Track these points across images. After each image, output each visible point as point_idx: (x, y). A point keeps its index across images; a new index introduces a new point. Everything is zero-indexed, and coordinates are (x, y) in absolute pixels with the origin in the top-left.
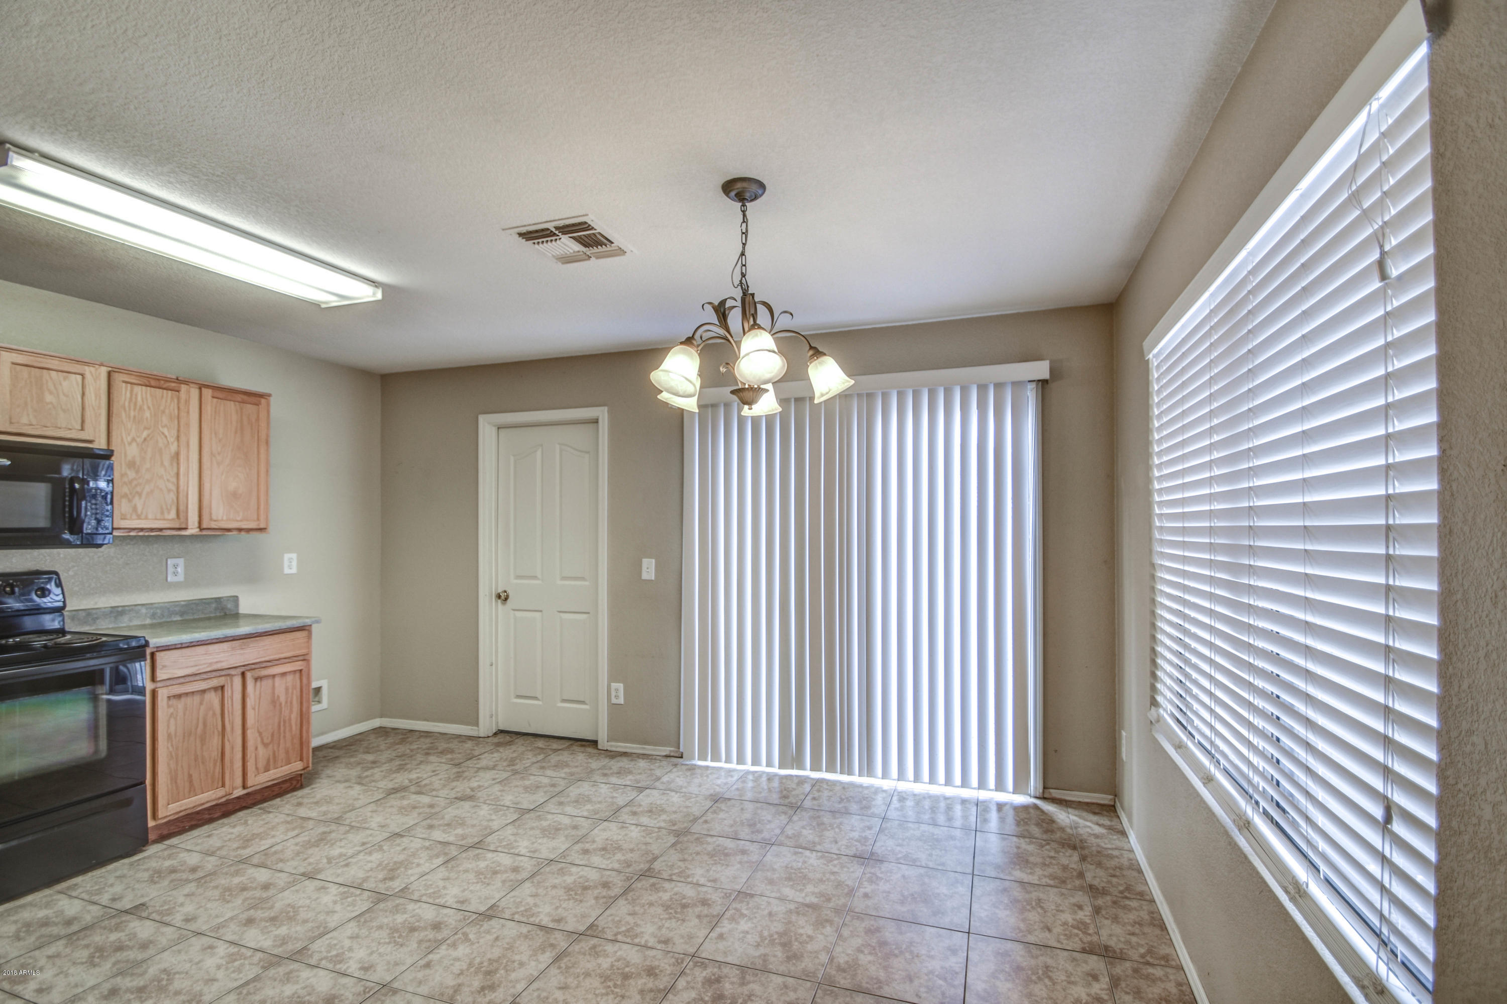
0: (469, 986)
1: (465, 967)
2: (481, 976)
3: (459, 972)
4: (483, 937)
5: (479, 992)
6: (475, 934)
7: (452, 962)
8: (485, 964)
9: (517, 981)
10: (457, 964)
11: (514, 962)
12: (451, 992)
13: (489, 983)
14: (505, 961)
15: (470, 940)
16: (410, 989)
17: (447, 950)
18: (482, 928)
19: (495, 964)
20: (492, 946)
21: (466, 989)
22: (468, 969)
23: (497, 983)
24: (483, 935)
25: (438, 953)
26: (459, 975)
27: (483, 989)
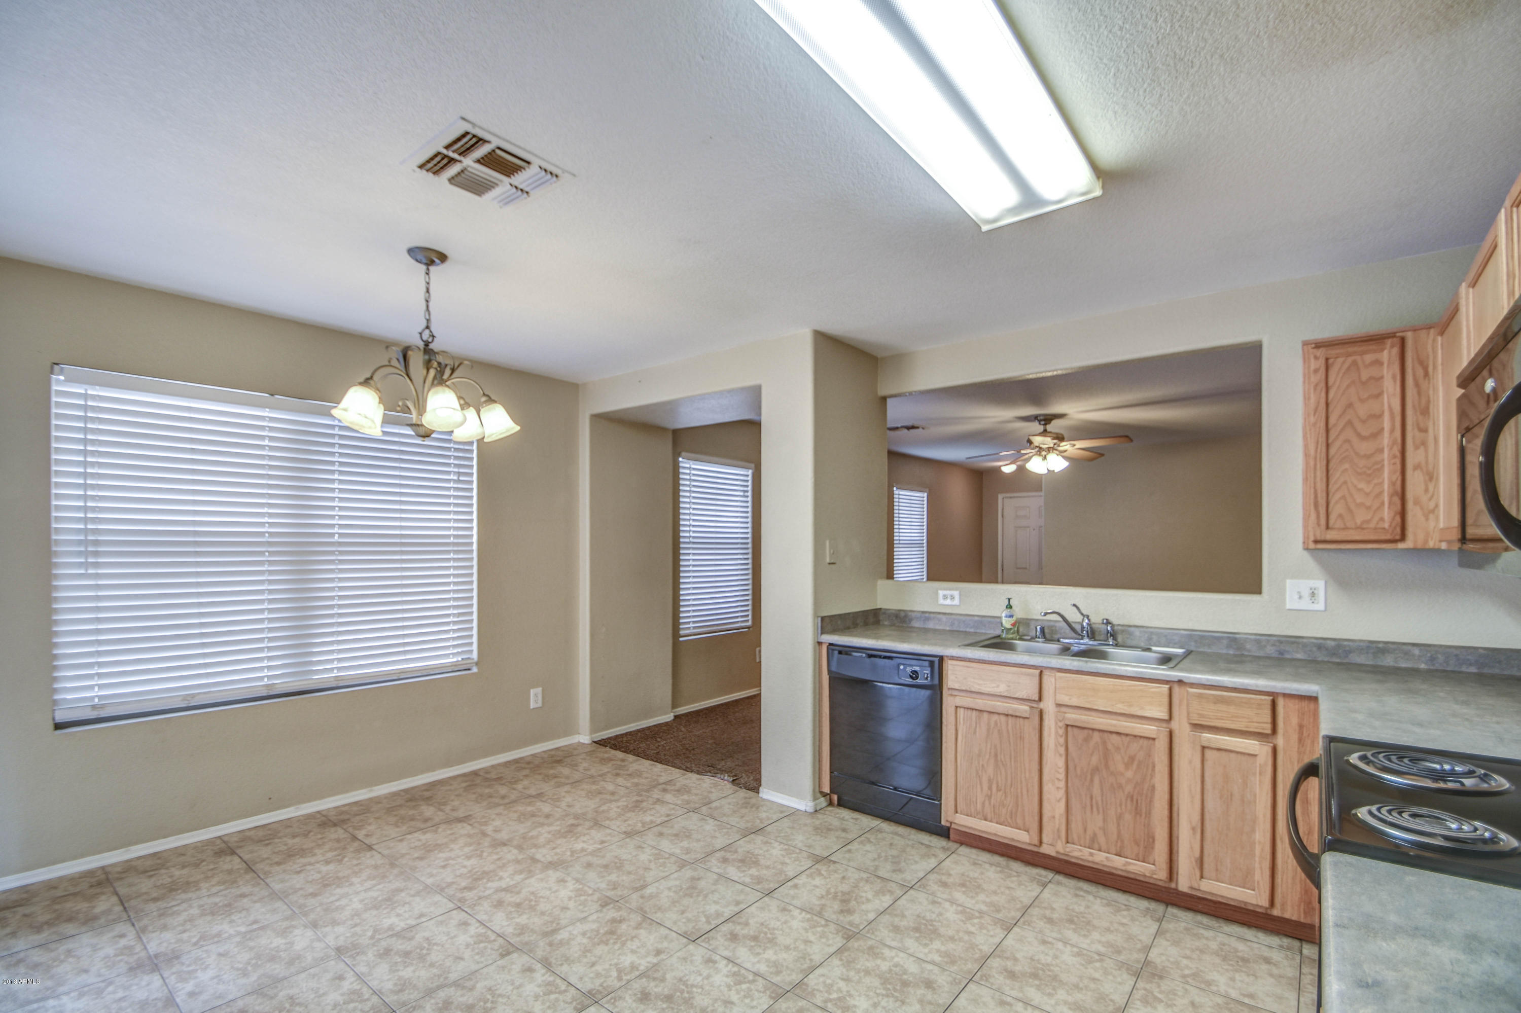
0: (629, 926)
1: (629, 943)
2: (619, 932)
3: (635, 939)
4: (604, 970)
5: (624, 919)
6: (611, 976)
7: (638, 950)
8: (612, 941)
9: (594, 921)
10: (634, 947)
11: (589, 938)
12: (644, 925)
13: (615, 925)
14: (596, 940)
15: (617, 970)
16: (674, 934)
17: (639, 964)
18: (602, 980)
19: (604, 939)
20: (600, 957)
21: (633, 924)
22: (627, 940)
23: (609, 924)
24: (603, 973)
25: (648, 962)
26: (635, 937)
27: (620, 922)
